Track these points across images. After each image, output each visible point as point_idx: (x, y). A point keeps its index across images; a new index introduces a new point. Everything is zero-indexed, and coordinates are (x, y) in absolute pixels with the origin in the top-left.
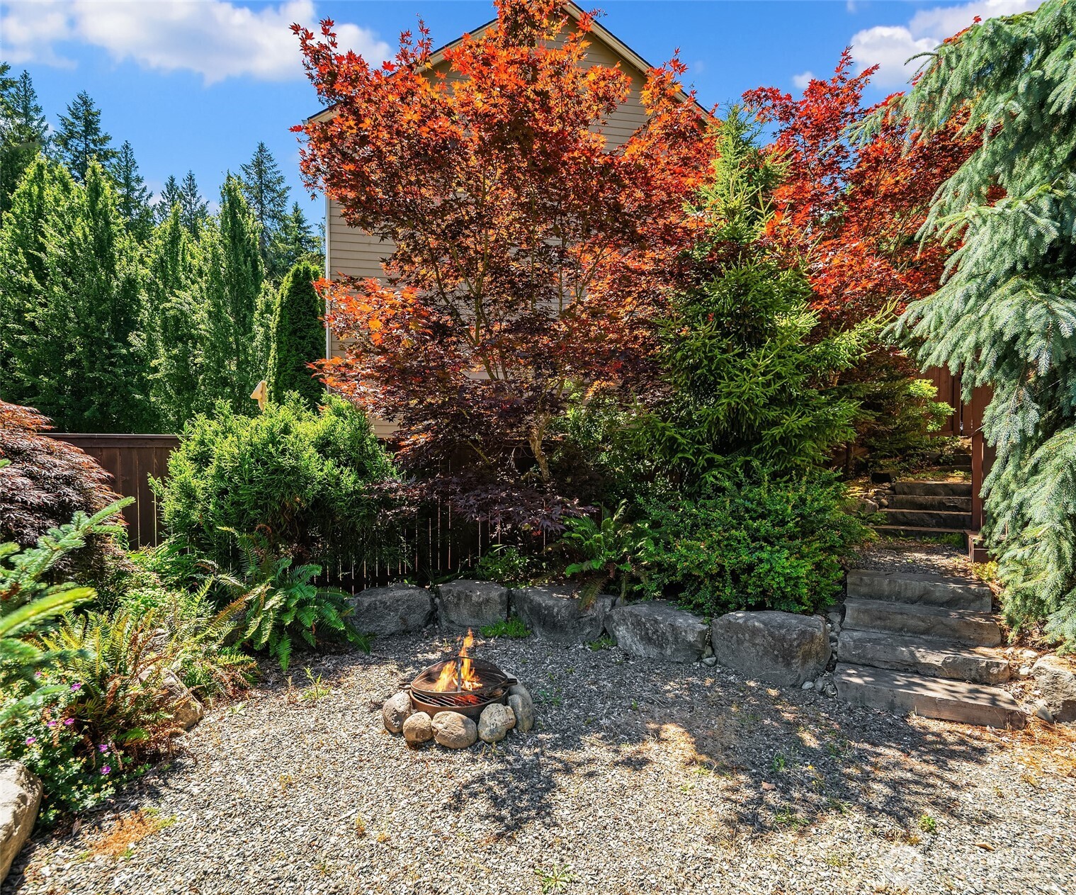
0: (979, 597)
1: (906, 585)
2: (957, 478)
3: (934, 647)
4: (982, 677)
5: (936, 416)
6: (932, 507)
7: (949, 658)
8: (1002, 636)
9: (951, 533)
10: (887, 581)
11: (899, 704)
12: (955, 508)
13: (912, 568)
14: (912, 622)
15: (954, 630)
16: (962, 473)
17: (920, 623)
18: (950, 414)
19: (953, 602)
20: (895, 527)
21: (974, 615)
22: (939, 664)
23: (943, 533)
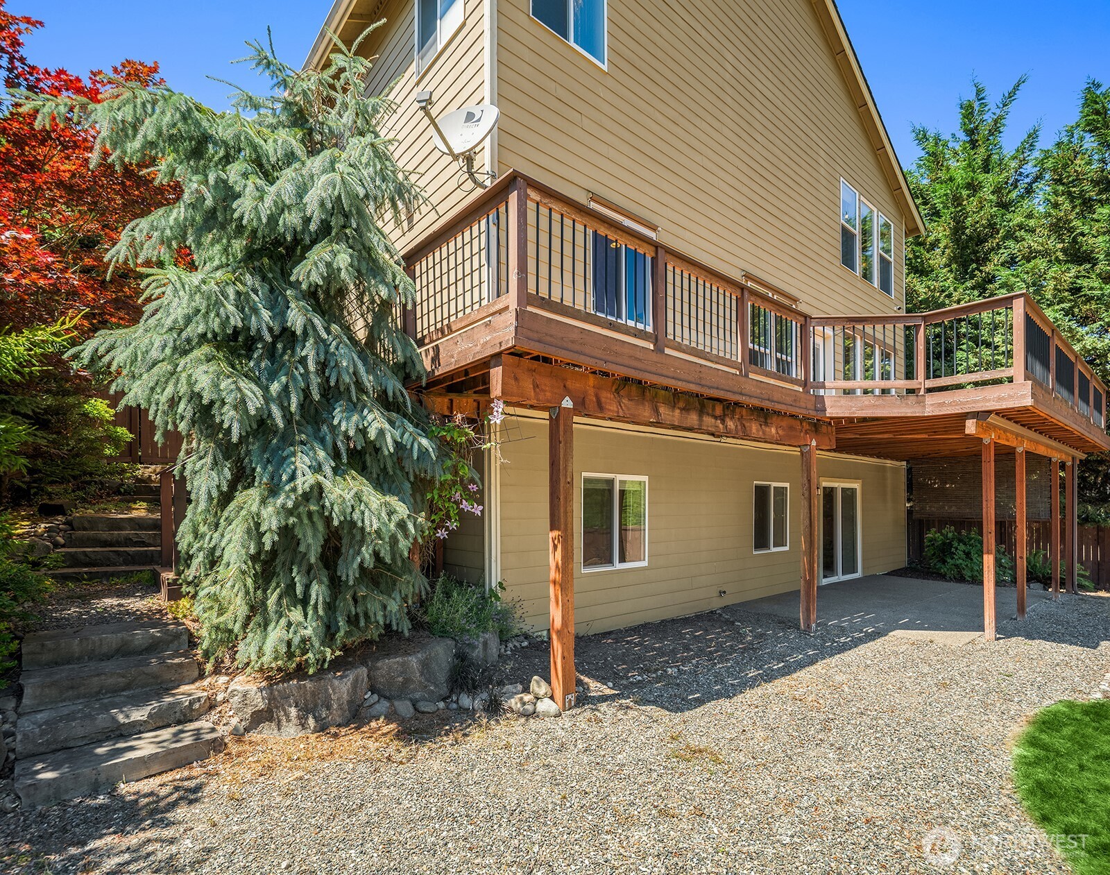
0: (177, 636)
1: (101, 640)
2: (140, 511)
3: (138, 702)
4: (184, 716)
5: (115, 440)
6: (118, 544)
7: (154, 708)
8: (200, 669)
9: (141, 571)
10: (77, 641)
11: (104, 780)
12: (143, 544)
13: (104, 619)
14: (111, 681)
15: (156, 677)
16: (145, 504)
17: (121, 680)
18: (128, 440)
19: (154, 647)
20: (76, 570)
21: (172, 657)
22: (145, 718)
23: (132, 572)
